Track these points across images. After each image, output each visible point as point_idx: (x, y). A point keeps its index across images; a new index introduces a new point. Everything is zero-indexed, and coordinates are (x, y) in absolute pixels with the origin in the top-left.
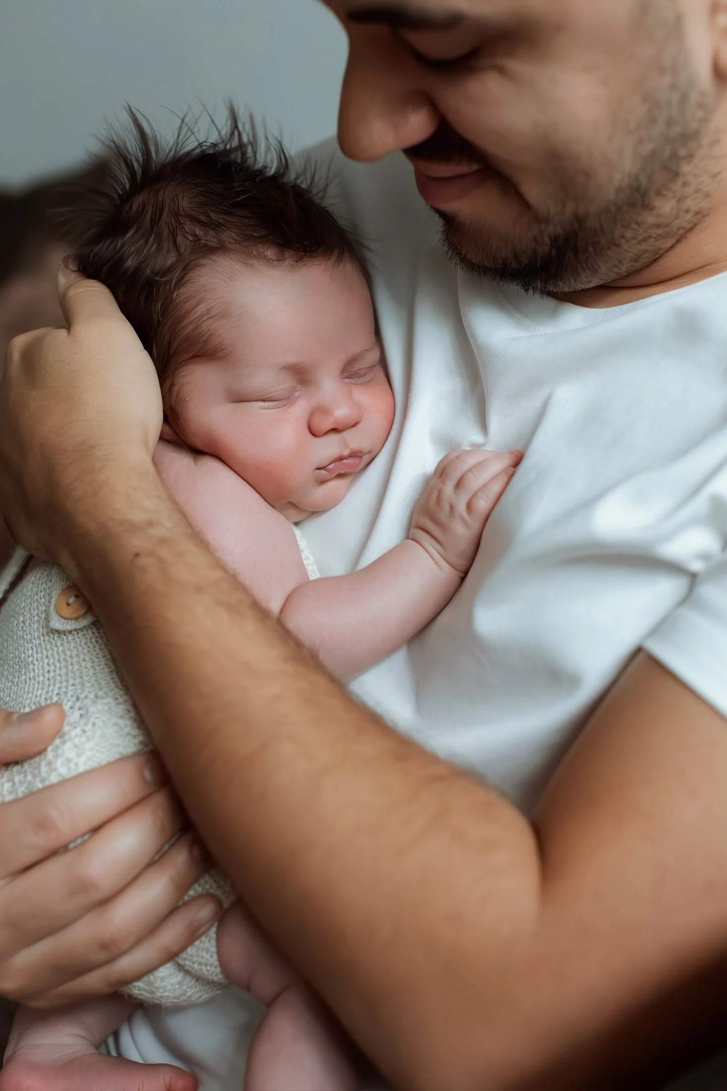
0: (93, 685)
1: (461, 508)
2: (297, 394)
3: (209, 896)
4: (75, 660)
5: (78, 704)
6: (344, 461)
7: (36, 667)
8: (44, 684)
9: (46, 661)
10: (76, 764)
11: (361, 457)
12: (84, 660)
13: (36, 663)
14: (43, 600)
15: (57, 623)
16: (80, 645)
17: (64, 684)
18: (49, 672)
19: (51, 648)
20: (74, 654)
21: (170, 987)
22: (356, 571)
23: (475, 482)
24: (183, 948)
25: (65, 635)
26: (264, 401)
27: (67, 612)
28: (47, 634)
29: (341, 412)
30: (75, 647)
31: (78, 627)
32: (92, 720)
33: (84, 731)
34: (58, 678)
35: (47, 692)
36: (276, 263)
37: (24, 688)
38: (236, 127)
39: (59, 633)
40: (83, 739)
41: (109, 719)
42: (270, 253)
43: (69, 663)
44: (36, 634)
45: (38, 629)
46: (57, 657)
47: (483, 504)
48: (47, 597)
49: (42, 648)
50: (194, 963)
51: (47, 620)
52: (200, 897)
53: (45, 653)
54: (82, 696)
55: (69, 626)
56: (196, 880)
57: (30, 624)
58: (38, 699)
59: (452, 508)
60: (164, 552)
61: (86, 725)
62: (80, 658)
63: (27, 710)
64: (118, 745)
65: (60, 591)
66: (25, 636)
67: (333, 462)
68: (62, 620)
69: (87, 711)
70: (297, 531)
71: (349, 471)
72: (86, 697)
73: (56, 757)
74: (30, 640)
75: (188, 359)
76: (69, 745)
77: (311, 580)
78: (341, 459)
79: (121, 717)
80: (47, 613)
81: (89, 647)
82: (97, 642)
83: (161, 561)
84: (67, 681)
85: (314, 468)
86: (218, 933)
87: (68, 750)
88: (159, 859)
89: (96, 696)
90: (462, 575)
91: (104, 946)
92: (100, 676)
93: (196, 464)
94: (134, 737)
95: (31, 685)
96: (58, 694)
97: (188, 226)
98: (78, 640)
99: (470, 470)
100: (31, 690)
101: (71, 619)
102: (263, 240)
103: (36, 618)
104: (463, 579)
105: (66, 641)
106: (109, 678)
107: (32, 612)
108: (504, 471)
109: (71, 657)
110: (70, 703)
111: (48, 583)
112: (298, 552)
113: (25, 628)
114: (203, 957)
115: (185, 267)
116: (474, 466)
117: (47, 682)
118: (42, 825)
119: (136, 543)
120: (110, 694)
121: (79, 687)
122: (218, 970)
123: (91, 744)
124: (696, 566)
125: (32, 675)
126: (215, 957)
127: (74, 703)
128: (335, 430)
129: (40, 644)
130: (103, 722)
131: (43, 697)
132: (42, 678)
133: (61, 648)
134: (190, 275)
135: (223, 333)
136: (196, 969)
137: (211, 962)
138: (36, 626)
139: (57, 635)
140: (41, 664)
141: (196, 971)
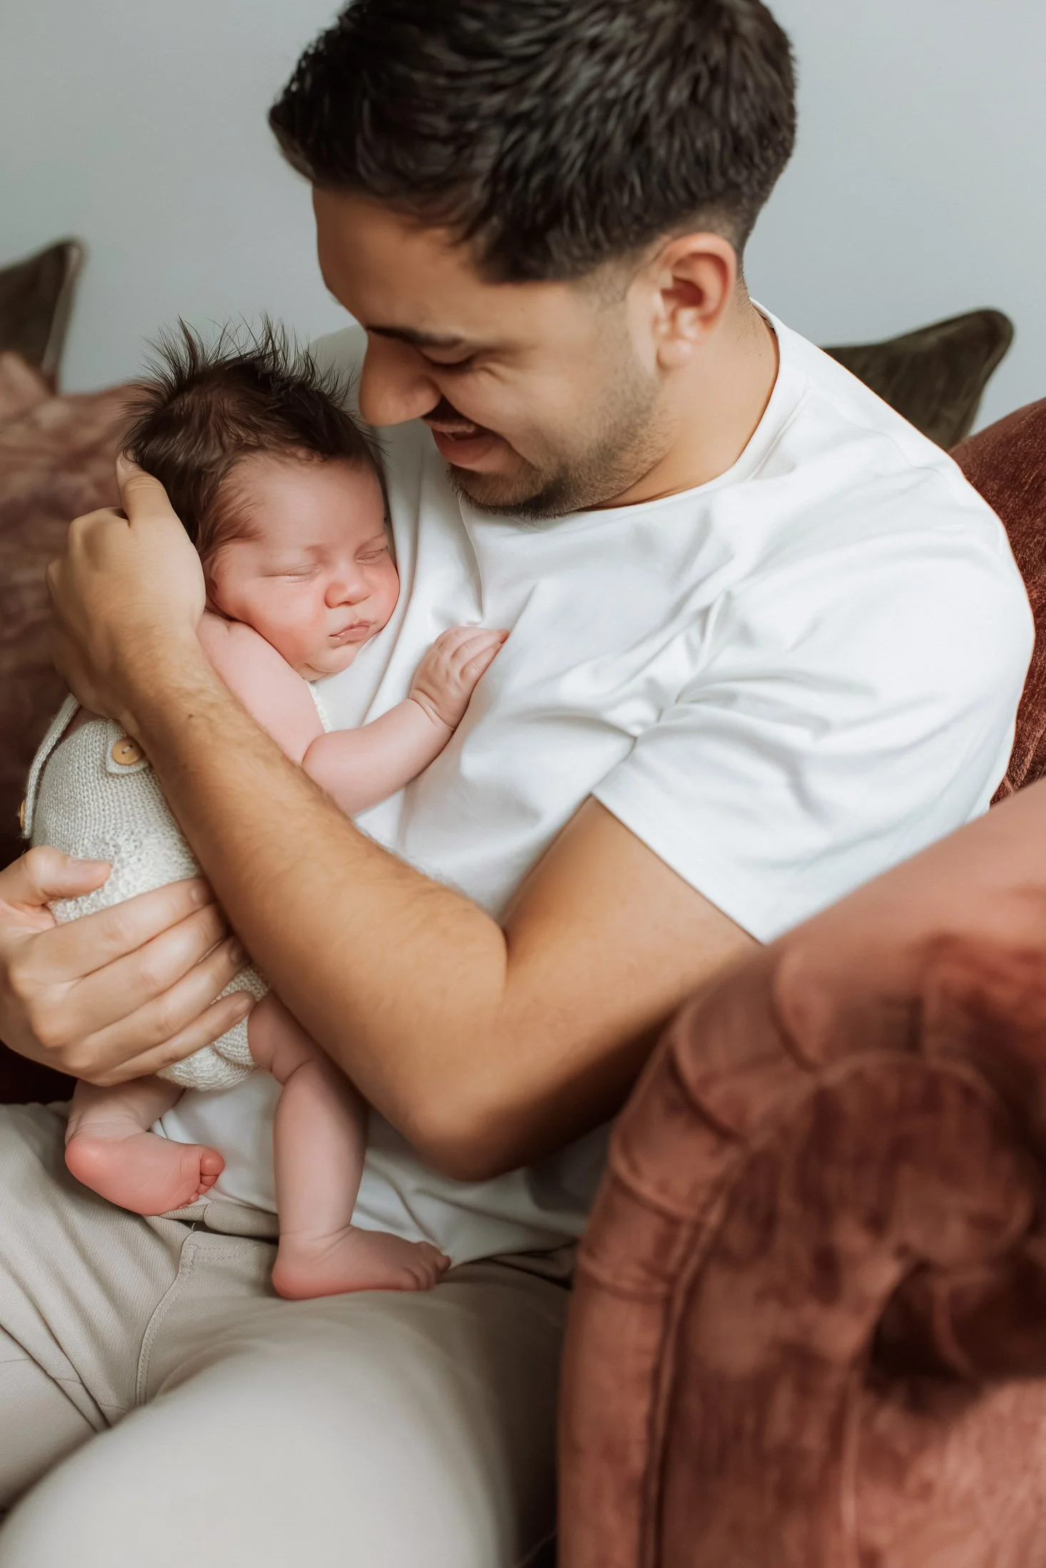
0: (144, 822)
1: (456, 673)
2: (317, 570)
3: (243, 992)
4: (127, 800)
5: (133, 837)
6: (354, 629)
7: (92, 806)
8: (100, 820)
9: (101, 801)
10: (134, 887)
11: (368, 627)
12: (135, 801)
13: (92, 803)
14: (98, 749)
15: (113, 768)
16: (132, 788)
17: (119, 821)
18: (104, 810)
19: (106, 790)
20: (126, 796)
21: (205, 1069)
22: (364, 725)
23: (468, 654)
24: (221, 1034)
25: (118, 779)
26: (291, 575)
27: (123, 759)
28: (101, 778)
29: (353, 589)
30: (127, 790)
31: (131, 771)
33: (139, 860)
34: (113, 816)
35: (104, 828)
36: (304, 462)
37: (81, 824)
38: (271, 336)
39: (113, 777)
40: (139, 866)
41: (160, 850)
42: (302, 453)
43: (122, 802)
44: (92, 778)
45: (93, 773)
46: (111, 798)
47: (474, 672)
48: (102, 747)
49: (97, 790)
50: (227, 1046)
51: (103, 766)
53: (100, 795)
55: (124, 770)
56: (232, 979)
57: (85, 770)
58: (96, 832)
59: (448, 673)
60: (213, 714)
61: (140, 854)
62: (131, 799)
64: (168, 871)
65: (116, 742)
66: (81, 780)
67: (345, 630)
68: (118, 765)
69: (141, 844)
70: (312, 689)
71: (358, 638)
72: (140, 832)
73: (118, 879)
74: (86, 783)
75: (228, 539)
76: (126, 871)
77: (327, 732)
78: (352, 627)
79: (170, 849)
80: (103, 760)
81: (139, 790)
82: (146, 785)
83: (210, 721)
84: (121, 818)
85: (329, 634)
86: (249, 1021)
87: (127, 874)
88: (202, 962)
89: (148, 832)
90: (452, 729)
91: (160, 1028)
92: (150, 814)
94: (181, 864)
95: (88, 821)
96: (113, 829)
97: (233, 427)
98: (130, 784)
99: (464, 644)
100: (88, 825)
101: (126, 765)
102: (294, 442)
103: (92, 765)
104: (453, 733)
105: (118, 784)
106: (157, 816)
107: (87, 759)
108: (493, 646)
109: (124, 798)
110: (126, 836)
111: (102, 734)
112: (314, 707)
113: (80, 773)
115: (230, 462)
116: (468, 641)
117: (103, 819)
118: (113, 935)
119: (189, 707)
120: (159, 830)
121: (133, 823)
122: (248, 1051)
123: (147, 870)
124: (636, 731)
125: (88, 813)
126: (246, 1040)
128: (347, 603)
129: (95, 786)
130: (155, 852)
131: (101, 831)
132: (98, 816)
133: (115, 791)
134: (233, 469)
135: (259, 518)
136: (228, 1052)
137: (242, 1047)
138: (91, 771)
139: (111, 779)
140: (96, 803)
141: (228, 1054)
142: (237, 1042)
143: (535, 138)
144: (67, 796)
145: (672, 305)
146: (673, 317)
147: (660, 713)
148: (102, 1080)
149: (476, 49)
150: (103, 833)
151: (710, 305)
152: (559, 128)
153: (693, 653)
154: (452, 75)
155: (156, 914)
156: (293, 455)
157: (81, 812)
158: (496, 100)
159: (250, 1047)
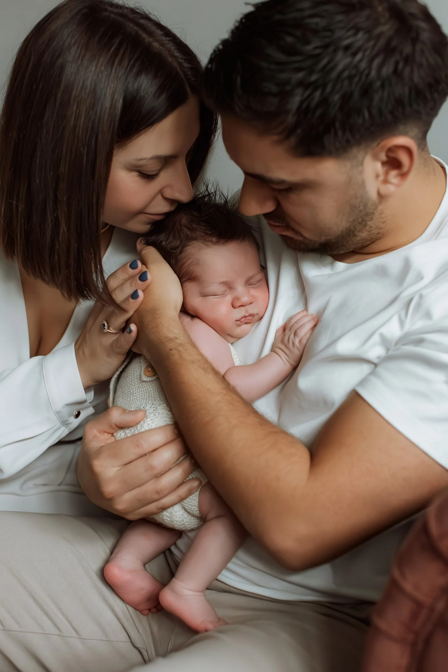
0: (159, 400)
1: (297, 343)
2: (227, 292)
3: (197, 479)
5: (153, 406)
6: (247, 318)
7: (137, 395)
9: (141, 392)
11: (254, 316)
12: (156, 392)
13: (137, 393)
14: (138, 370)
15: (144, 379)
17: (148, 400)
18: (142, 396)
19: (143, 388)
21: (178, 516)
24: (186, 498)
25: (147, 383)
26: (214, 296)
27: (148, 374)
28: (141, 383)
29: (245, 299)
30: (152, 387)
31: (152, 380)
32: (158, 411)
33: (155, 415)
34: (145, 398)
35: (141, 403)
36: (217, 243)
37: (132, 402)
39: (145, 382)
40: (155, 417)
41: (165, 412)
42: (214, 240)
43: (150, 393)
44: (137, 383)
45: (137, 381)
46: (145, 391)
47: (305, 341)
48: (140, 369)
50: (189, 505)
51: (140, 378)
52: (193, 479)
53: (141, 390)
54: (155, 403)
55: (149, 379)
56: (192, 472)
57: (134, 379)
58: (137, 405)
59: (293, 342)
60: (181, 349)
61: (156, 413)
62: (154, 391)
63: (133, 409)
64: (167, 421)
65: (145, 367)
66: (132, 384)
67: (242, 318)
68: (147, 377)
69: (157, 408)
70: (230, 346)
71: (249, 321)
73: (144, 423)
74: (134, 385)
76: (149, 419)
77: (236, 365)
78: (245, 317)
80: (140, 376)
81: (157, 387)
83: (179, 352)
85: (234, 320)
86: (200, 494)
87: (149, 421)
88: (179, 463)
89: (160, 404)
90: (293, 368)
91: (157, 493)
93: (192, 320)
96: (145, 403)
97: (185, 230)
98: (153, 385)
100: (134, 402)
101: (150, 377)
102: (212, 235)
103: (136, 377)
104: (295, 370)
105: (148, 385)
107: (135, 375)
109: (151, 391)
110: (150, 406)
111: (140, 363)
112: (231, 354)
113: (132, 381)
114: (193, 503)
117: (141, 400)
118: (138, 446)
119: (171, 345)
121: (153, 401)
123: (157, 420)
124: (376, 361)
125: (135, 397)
126: (197, 503)
127: (151, 406)
128: (242, 306)
129: (138, 387)
130: (162, 412)
131: (139, 404)
132: (139, 399)
133: (147, 388)
134: (185, 249)
135: (197, 271)
136: (189, 508)
137: (196, 506)
138: (136, 380)
139: (144, 383)
140: (139, 393)
141: (189, 510)
142: (193, 502)
143: (318, 94)
144: (127, 391)
145: (385, 168)
146: (387, 173)
147: (388, 350)
148: (130, 517)
149: (291, 51)
150: (140, 405)
151: (405, 169)
152: (329, 88)
153: (402, 323)
154: (279, 63)
155: (159, 438)
156: (211, 241)
157: (133, 397)
158: (300, 75)
159: (199, 507)
